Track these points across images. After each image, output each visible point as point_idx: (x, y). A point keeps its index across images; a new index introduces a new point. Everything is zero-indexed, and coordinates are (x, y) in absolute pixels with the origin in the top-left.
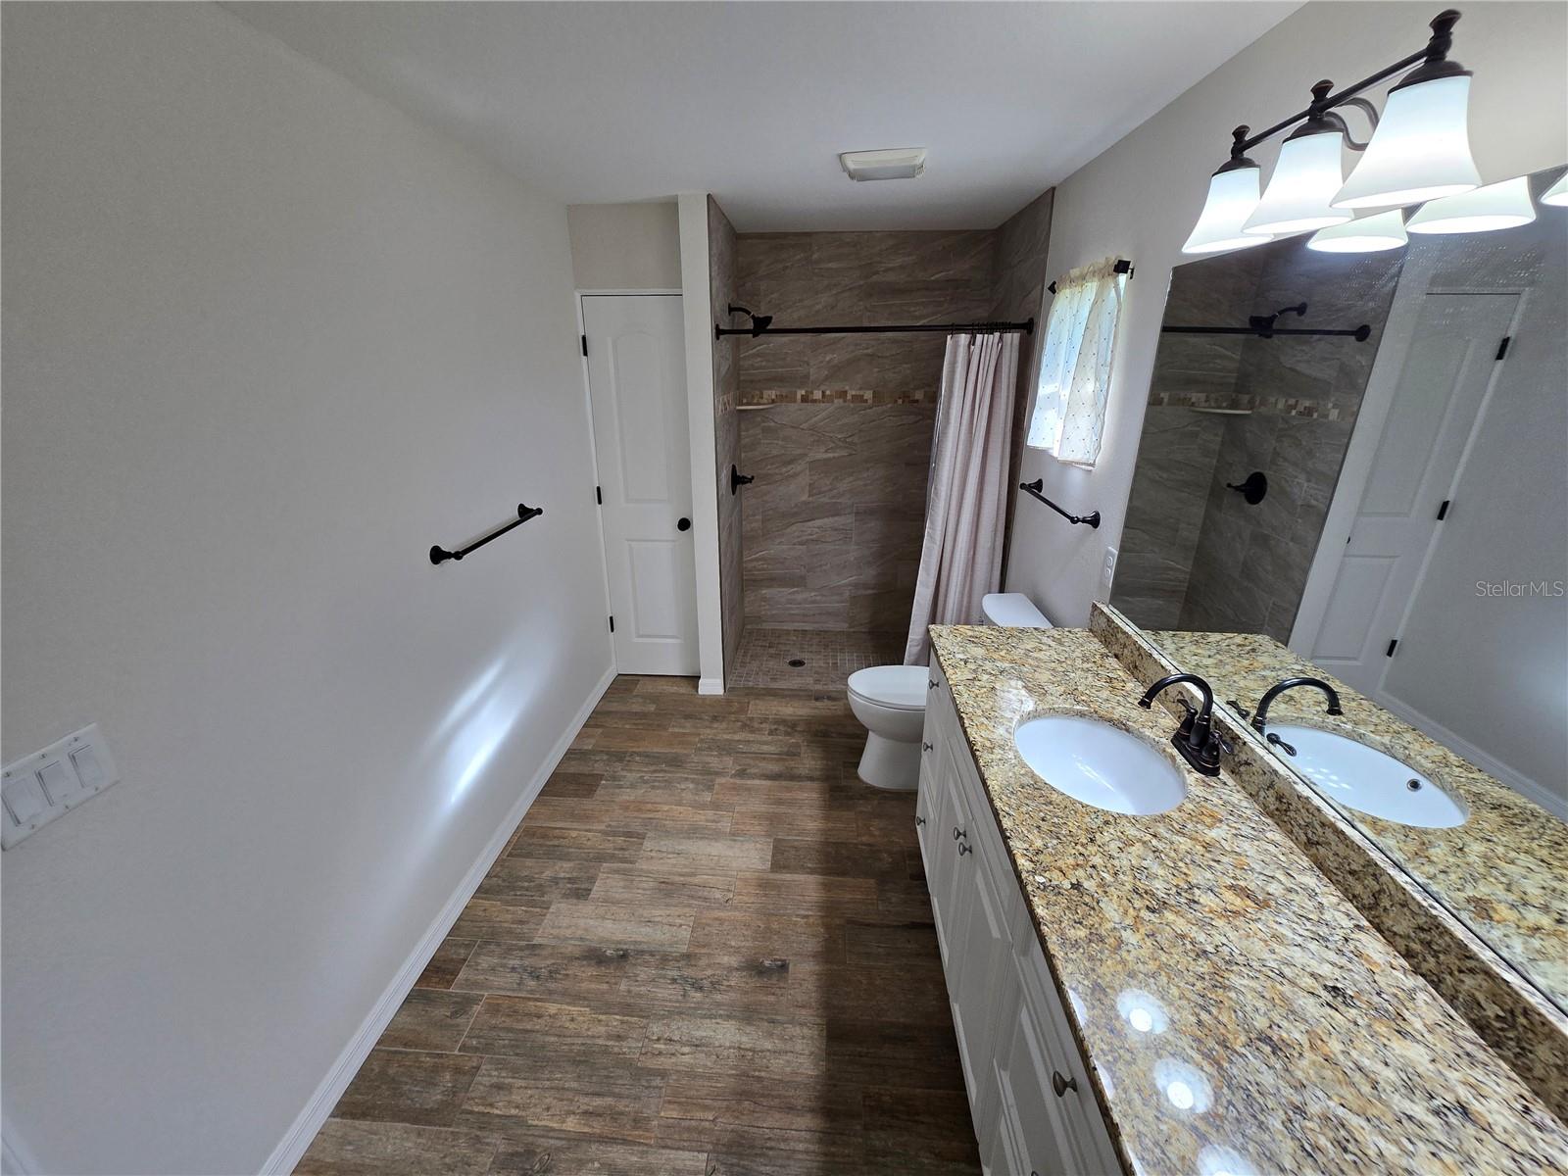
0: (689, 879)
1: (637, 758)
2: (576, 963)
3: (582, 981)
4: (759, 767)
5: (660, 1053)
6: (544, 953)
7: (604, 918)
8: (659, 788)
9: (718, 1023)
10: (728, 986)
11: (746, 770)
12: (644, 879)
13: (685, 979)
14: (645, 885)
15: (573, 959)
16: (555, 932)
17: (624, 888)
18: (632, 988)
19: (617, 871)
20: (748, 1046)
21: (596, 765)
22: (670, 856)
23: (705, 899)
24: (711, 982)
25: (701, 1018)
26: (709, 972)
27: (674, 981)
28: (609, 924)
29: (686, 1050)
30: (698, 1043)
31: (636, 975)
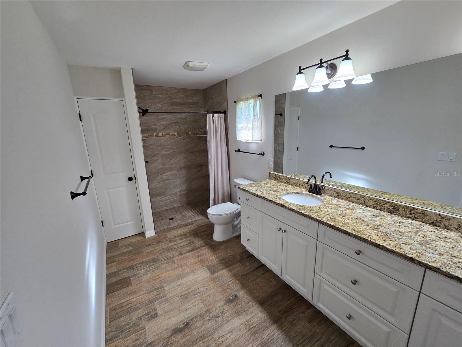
0: (190, 290)
1: (139, 265)
2: (172, 338)
3: (179, 341)
4: (184, 250)
5: (223, 342)
6: (156, 342)
7: (170, 318)
8: (155, 270)
9: (232, 322)
10: (226, 311)
11: (181, 252)
12: (174, 299)
13: (212, 317)
14: (176, 300)
15: (169, 337)
16: (155, 334)
17: (169, 305)
18: (198, 331)
19: (162, 302)
20: (244, 321)
21: (124, 275)
22: (177, 288)
23: (199, 293)
24: (221, 313)
25: (226, 324)
26: (218, 311)
27: (209, 320)
28: (173, 319)
29: (229, 335)
30: (231, 331)
31: (196, 327)
